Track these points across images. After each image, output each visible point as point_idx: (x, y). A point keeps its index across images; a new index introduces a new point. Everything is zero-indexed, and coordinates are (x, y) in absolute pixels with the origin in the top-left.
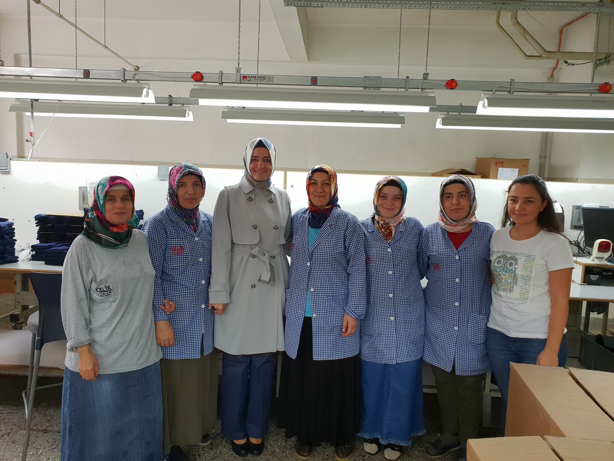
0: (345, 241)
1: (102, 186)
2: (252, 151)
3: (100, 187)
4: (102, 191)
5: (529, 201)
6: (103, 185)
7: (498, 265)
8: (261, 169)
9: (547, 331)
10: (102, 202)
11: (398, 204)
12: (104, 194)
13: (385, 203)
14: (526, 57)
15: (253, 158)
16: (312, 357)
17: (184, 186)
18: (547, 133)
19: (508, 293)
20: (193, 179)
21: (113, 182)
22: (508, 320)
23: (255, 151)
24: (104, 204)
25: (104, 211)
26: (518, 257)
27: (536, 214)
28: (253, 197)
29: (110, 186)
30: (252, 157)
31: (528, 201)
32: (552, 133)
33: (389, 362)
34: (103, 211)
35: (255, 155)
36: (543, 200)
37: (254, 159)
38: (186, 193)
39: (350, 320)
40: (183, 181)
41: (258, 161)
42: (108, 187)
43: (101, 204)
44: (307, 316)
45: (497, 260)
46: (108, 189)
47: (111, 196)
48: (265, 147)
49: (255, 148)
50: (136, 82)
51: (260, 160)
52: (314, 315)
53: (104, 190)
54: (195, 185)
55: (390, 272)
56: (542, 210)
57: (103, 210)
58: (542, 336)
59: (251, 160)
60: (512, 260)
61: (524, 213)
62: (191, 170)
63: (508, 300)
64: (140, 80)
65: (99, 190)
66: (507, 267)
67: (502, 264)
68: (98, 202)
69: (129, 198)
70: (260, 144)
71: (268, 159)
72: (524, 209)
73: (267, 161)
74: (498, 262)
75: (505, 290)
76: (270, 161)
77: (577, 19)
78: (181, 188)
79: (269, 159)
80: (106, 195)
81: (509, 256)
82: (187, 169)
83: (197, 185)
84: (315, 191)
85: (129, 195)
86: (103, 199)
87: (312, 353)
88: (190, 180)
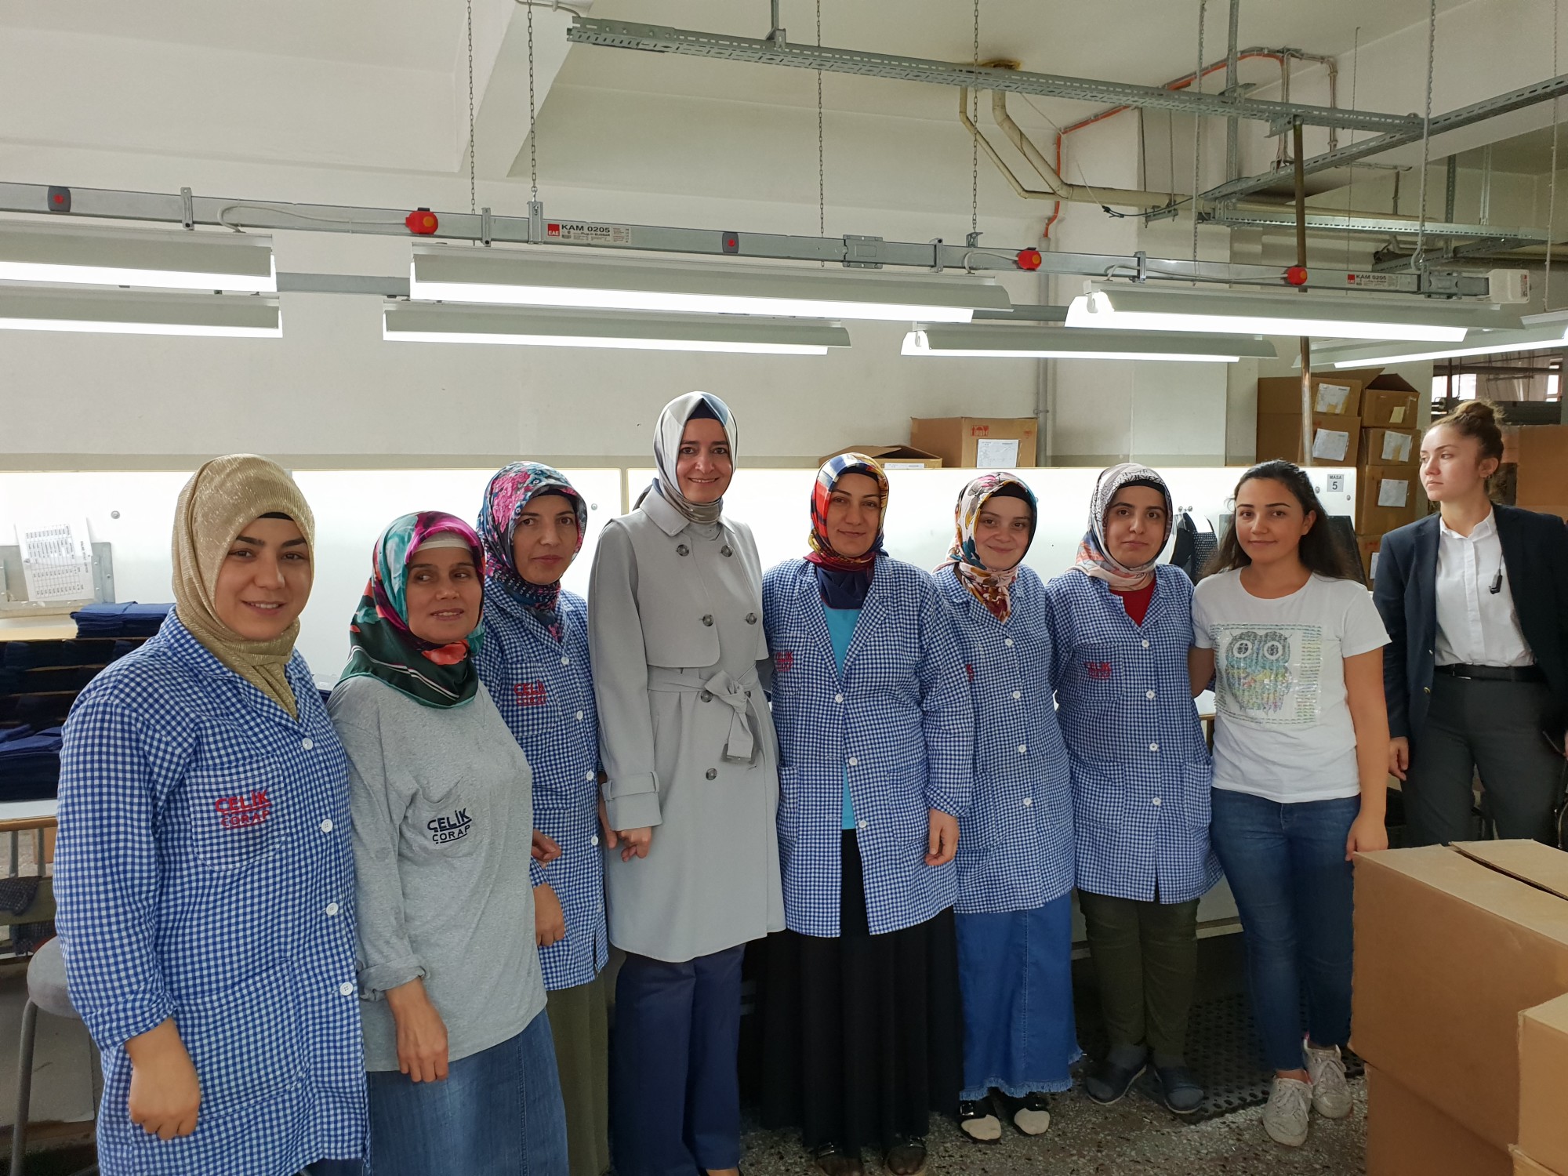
0: (920, 634)
1: (396, 539)
2: (681, 428)
3: (391, 545)
4: (397, 554)
5: (1279, 513)
6: (402, 539)
7: (1242, 656)
8: (706, 473)
9: (1356, 780)
10: (397, 584)
11: (1021, 538)
12: (403, 561)
13: (994, 536)
14: (1023, 193)
15: (684, 446)
16: (868, 927)
17: (531, 522)
18: (1046, 360)
19: (1271, 712)
20: (558, 505)
21: (426, 527)
22: (1275, 769)
23: (690, 428)
24: (404, 590)
25: (404, 608)
26: (1284, 633)
27: (1293, 540)
28: (688, 544)
29: (422, 540)
30: (682, 443)
31: (1274, 511)
32: (1055, 360)
33: (1029, 906)
34: (401, 611)
35: (691, 437)
36: (1306, 512)
37: (686, 449)
38: (539, 541)
39: (945, 823)
40: (532, 510)
41: (696, 452)
42: (414, 539)
43: (396, 590)
44: (845, 828)
45: (1237, 645)
46: (416, 547)
47: (422, 566)
48: (714, 417)
49: (688, 420)
50: (231, 231)
51: (703, 450)
52: (863, 824)
53: (403, 550)
54: (561, 519)
55: (1017, 695)
56: (1305, 532)
57: (401, 605)
58: (1349, 792)
59: (680, 451)
60: (1274, 640)
61: (1268, 538)
62: (552, 481)
63: (1275, 727)
64: (242, 226)
65: (388, 552)
66: (1264, 656)
67: (1249, 651)
68: (386, 585)
69: (472, 569)
70: (703, 411)
71: (721, 449)
72: (1269, 530)
73: (719, 452)
74: (1240, 648)
75: (1262, 707)
76: (728, 452)
77: (1097, 118)
78: (526, 530)
79: (725, 446)
80: (408, 567)
81: (1262, 633)
82: (541, 477)
83: (564, 520)
84: (844, 519)
85: (469, 560)
86: (403, 574)
87: (866, 918)
88: (550, 508)
